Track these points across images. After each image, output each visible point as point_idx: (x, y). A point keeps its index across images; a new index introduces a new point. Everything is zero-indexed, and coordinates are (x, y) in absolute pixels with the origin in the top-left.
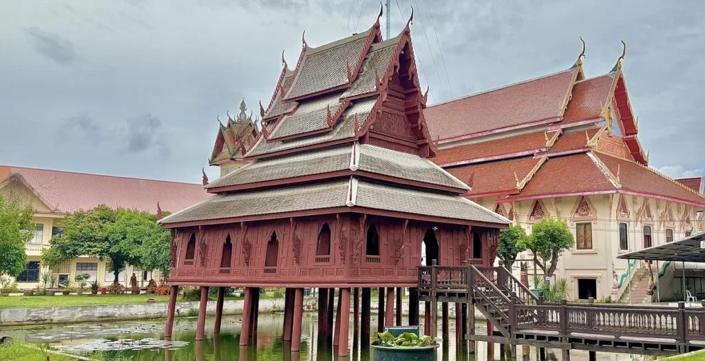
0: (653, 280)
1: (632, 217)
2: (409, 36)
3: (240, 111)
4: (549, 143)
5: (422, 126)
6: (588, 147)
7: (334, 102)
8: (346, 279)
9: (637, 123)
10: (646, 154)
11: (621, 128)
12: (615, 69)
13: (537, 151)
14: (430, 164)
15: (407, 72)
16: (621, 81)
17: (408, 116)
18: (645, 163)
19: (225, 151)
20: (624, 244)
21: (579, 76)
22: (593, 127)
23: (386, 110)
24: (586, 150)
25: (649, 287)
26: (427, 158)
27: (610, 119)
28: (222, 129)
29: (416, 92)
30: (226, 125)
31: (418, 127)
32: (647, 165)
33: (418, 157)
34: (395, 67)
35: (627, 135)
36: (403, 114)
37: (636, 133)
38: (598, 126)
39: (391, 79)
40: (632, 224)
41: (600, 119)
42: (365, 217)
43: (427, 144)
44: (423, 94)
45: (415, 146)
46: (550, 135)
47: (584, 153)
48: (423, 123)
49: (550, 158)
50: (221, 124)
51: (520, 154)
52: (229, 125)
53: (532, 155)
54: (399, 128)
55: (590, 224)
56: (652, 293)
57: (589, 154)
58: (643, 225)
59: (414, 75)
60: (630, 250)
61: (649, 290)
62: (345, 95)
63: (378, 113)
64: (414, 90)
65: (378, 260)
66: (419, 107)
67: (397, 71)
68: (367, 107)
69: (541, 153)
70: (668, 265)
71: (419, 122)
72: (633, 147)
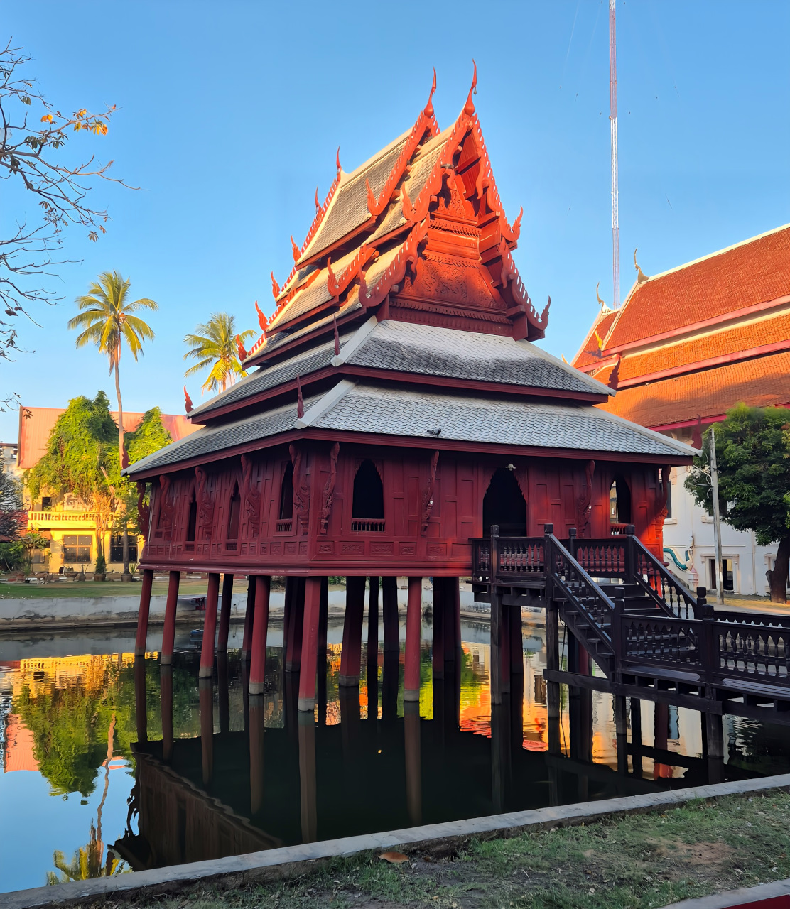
2: (474, 118)
8: (308, 562)
14: (534, 352)
17: (486, 263)
26: (529, 339)
31: (502, 285)
33: (511, 339)
39: (436, 198)
42: (338, 446)
43: (523, 314)
45: (503, 319)
54: (468, 289)
59: (487, 187)
64: (491, 216)
65: (379, 527)
66: (503, 247)
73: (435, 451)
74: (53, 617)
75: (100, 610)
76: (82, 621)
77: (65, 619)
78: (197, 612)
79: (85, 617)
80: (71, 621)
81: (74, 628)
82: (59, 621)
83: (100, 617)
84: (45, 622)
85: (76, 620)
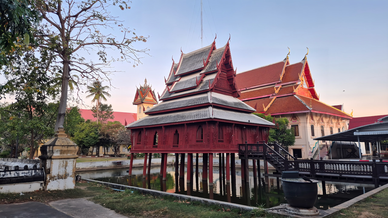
0: (328, 149)
1: (316, 122)
2: (229, 46)
3: (145, 83)
4: (277, 92)
5: (235, 84)
6: (294, 93)
7: (198, 75)
9: (314, 82)
10: (318, 95)
11: (307, 85)
12: (304, 60)
13: (271, 95)
14: (238, 100)
15: (228, 61)
16: (307, 65)
17: (228, 80)
18: (318, 99)
19: (139, 98)
20: (313, 134)
21: (288, 63)
22: (296, 84)
23: (220, 78)
24: (293, 94)
25: (326, 152)
26: (237, 97)
27: (302, 80)
28: (138, 90)
29: (232, 70)
30: (139, 89)
31: (233, 84)
32: (319, 100)
33: (233, 97)
34: (224, 59)
35: (310, 87)
36: (226, 79)
37: (314, 86)
38: (298, 83)
39: (222, 64)
40: (316, 124)
41: (299, 81)
43: (236, 92)
44: (235, 70)
45: (231, 92)
46: (277, 88)
47: (293, 95)
48: (235, 83)
49: (277, 98)
50: (137, 88)
51: (264, 96)
52: (140, 88)
53: (269, 97)
54: (225, 85)
55: (298, 125)
56: (328, 155)
57: (295, 96)
58: (321, 126)
59: (231, 62)
60: (316, 137)
61: (327, 154)
62: (202, 72)
63: (218, 79)
64: (231, 69)
66: (233, 76)
67: (225, 60)
68: (213, 76)
69: (273, 96)
70: (334, 142)
71: (233, 82)
72: (313, 92)
73: (233, 124)
74: (79, 168)
75: (92, 166)
76: (87, 169)
77: (83, 169)
78: (118, 166)
79: (88, 168)
80: (84, 169)
81: (85, 171)
82: (81, 169)
83: (92, 168)
84: (77, 170)
85: (85, 169)
